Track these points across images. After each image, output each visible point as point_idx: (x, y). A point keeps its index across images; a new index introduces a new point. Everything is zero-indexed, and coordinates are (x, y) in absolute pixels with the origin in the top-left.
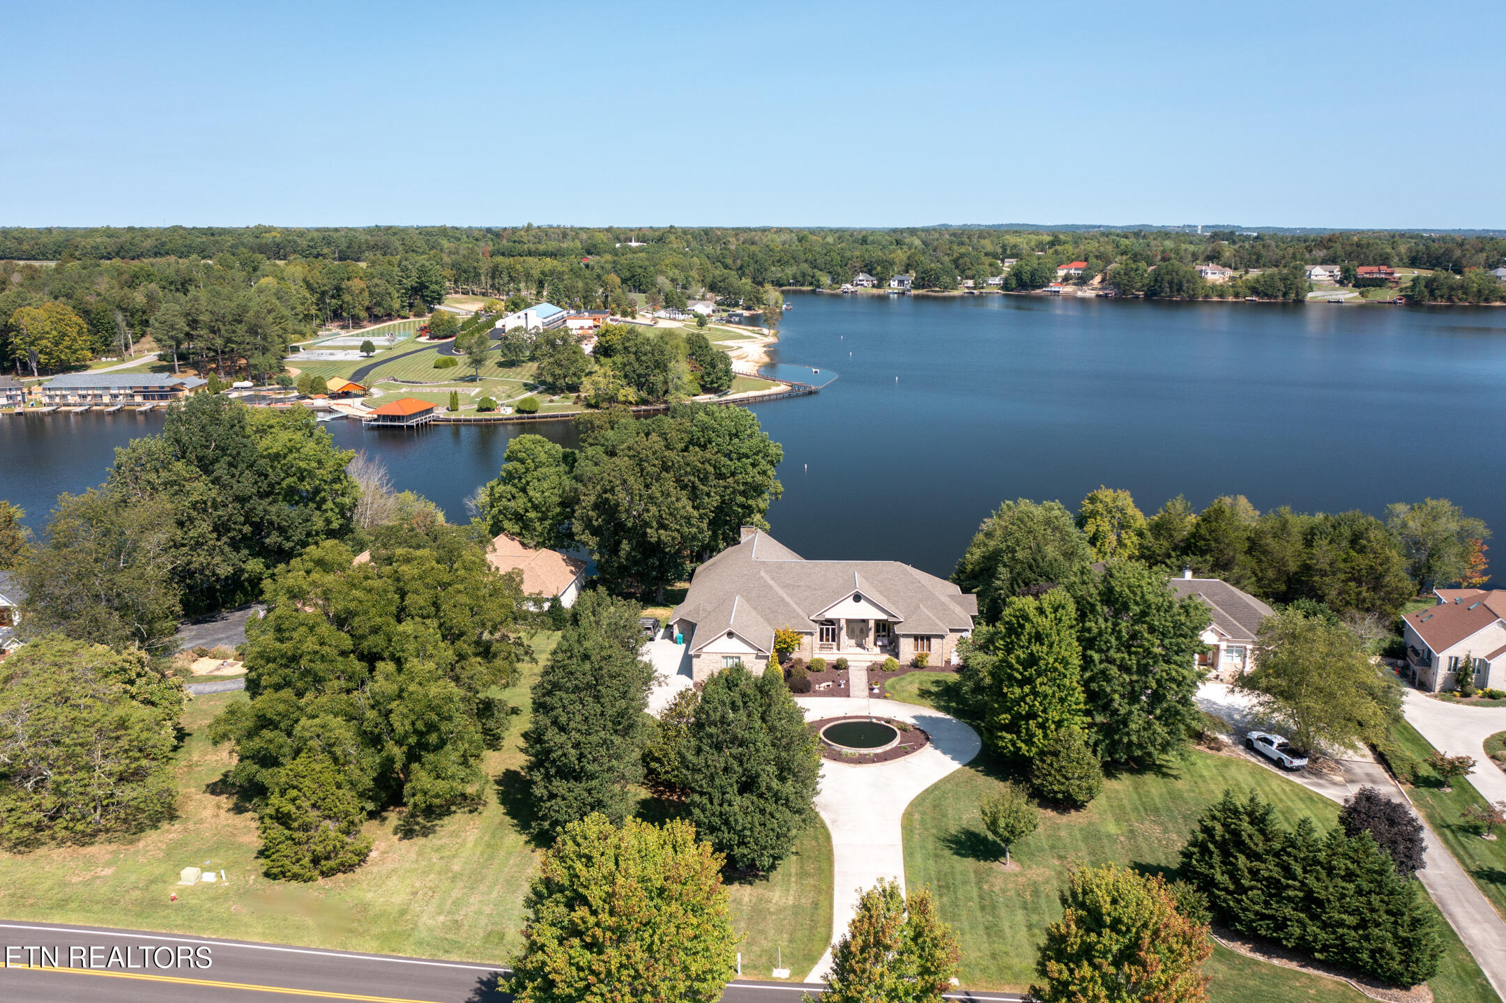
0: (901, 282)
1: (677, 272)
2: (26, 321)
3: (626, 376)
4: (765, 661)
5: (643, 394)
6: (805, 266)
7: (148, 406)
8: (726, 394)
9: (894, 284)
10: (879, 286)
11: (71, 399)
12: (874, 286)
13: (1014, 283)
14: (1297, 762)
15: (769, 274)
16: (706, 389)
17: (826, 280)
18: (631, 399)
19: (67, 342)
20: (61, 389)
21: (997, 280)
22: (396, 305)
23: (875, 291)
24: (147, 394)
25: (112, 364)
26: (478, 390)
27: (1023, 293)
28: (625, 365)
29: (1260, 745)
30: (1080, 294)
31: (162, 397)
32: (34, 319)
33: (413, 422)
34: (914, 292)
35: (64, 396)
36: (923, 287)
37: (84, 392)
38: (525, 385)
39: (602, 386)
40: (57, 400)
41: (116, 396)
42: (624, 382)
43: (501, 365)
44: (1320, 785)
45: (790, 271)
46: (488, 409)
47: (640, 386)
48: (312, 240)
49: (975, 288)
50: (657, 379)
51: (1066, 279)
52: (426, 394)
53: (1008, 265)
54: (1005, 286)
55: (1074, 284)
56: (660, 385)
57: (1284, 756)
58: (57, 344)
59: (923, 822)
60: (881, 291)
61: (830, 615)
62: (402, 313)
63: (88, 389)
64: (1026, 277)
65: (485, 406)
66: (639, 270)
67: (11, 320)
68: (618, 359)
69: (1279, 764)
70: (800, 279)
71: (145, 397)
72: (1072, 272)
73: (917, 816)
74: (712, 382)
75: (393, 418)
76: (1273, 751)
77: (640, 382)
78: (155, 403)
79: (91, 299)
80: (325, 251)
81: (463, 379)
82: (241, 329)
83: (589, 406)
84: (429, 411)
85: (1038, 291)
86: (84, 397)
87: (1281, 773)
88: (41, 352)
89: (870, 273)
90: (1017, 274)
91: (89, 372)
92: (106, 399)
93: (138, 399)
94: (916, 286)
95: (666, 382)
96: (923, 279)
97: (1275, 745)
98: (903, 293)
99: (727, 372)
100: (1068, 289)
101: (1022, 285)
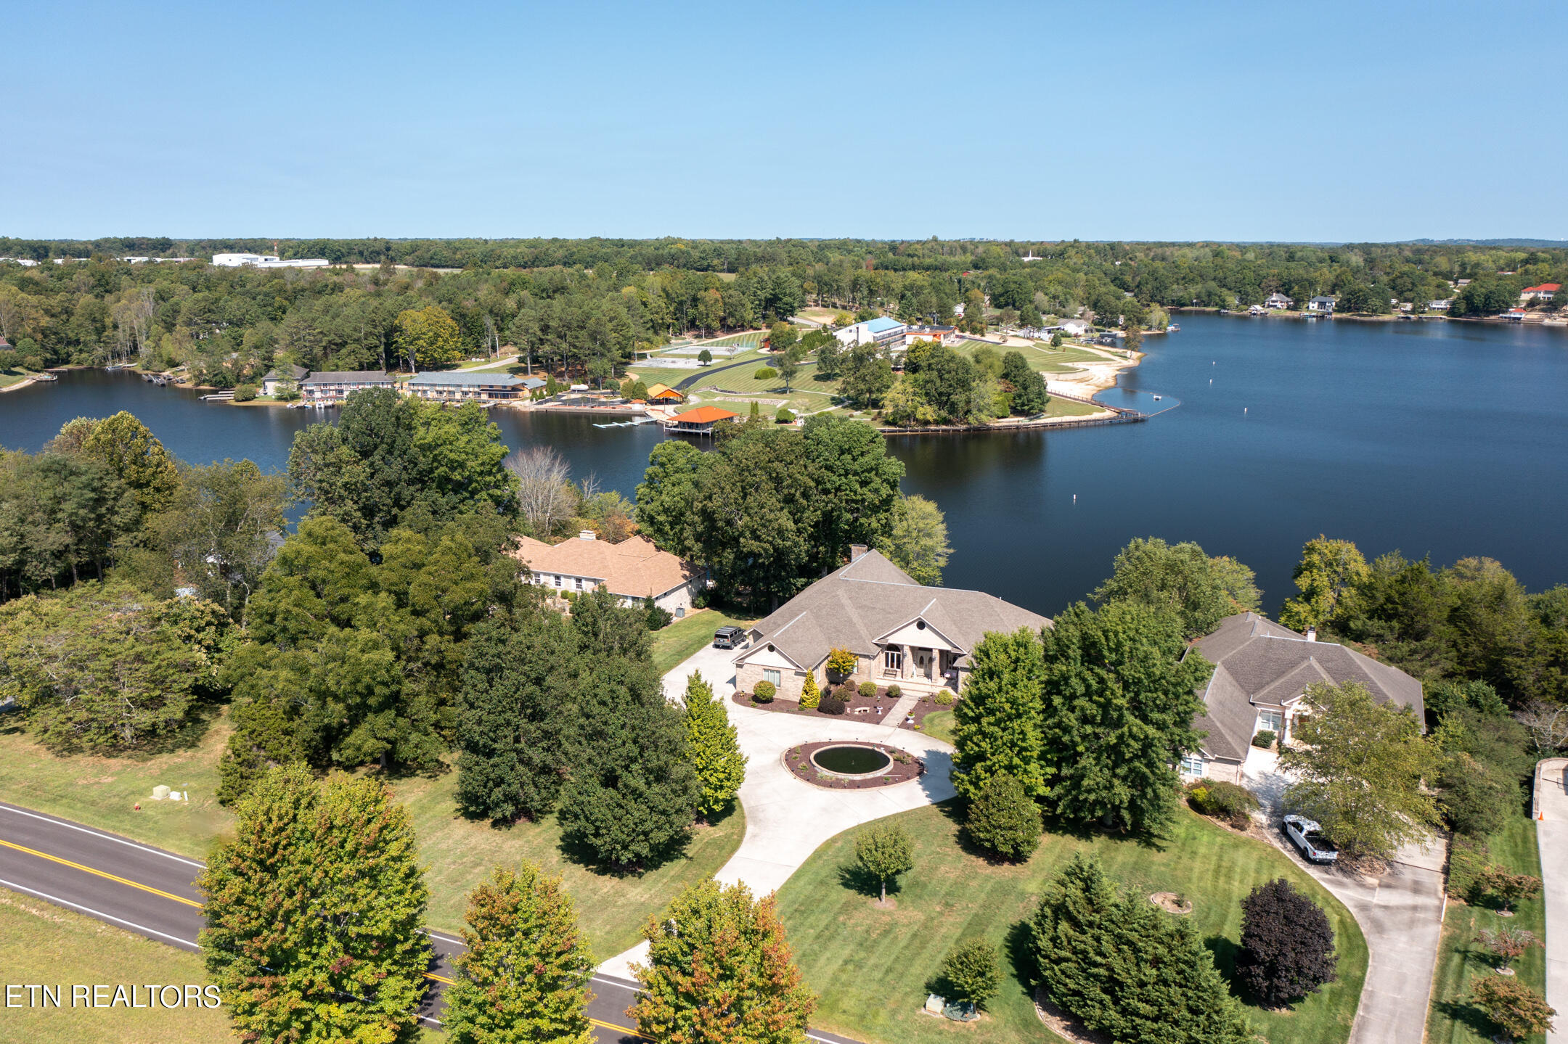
0: (1322, 304)
1: (1060, 288)
2: (407, 324)
3: (927, 394)
4: (804, 679)
5: (944, 413)
6: (1212, 285)
7: (492, 403)
8: (1038, 418)
9: (1314, 306)
10: (1295, 308)
11: (430, 395)
12: (1288, 308)
13: (1462, 307)
14: (1321, 855)
15: (1169, 292)
16: (1016, 412)
17: (1233, 300)
18: (929, 417)
19: (440, 343)
21: (1443, 304)
22: (749, 315)
23: (1290, 314)
24: (492, 392)
25: (478, 364)
26: (785, 402)
27: (1474, 319)
28: (927, 382)
29: (1291, 829)
30: (1547, 322)
31: (505, 396)
32: (414, 321)
34: (1335, 316)
35: (425, 392)
36: (1349, 310)
37: (440, 389)
38: (833, 399)
39: (901, 403)
40: (419, 394)
41: (466, 393)
42: (924, 400)
43: (817, 378)
44: (1340, 884)
45: (1194, 290)
46: (786, 422)
47: (941, 405)
48: (704, 251)
49: (1413, 311)
50: (959, 398)
51: (1532, 304)
52: (735, 404)
53: (1458, 288)
54: (1452, 312)
55: (1542, 310)
56: (961, 405)
57: (1309, 846)
58: (432, 344)
59: (840, 850)
60: (1296, 314)
61: (892, 640)
62: (755, 324)
63: (443, 385)
64: (1478, 301)
65: (782, 418)
66: (1013, 286)
67: (398, 322)
68: (921, 376)
69: (1303, 854)
70: (1205, 299)
71: (490, 396)
72: (1541, 295)
73: (839, 844)
74: (1023, 404)
75: (691, 425)
76: (1301, 838)
77: (942, 400)
78: (498, 401)
79: (469, 304)
80: (716, 262)
81: (775, 391)
82: (583, 334)
83: (887, 423)
84: (729, 419)
85: (1493, 317)
86: (441, 393)
87: (1301, 865)
88: (418, 351)
89: (1286, 294)
90: (1468, 297)
91: (458, 371)
92: (458, 396)
93: (484, 397)
94: (1340, 309)
95: (968, 402)
96: (1349, 301)
97: (1304, 832)
98: (1322, 317)
99: (1040, 395)
100: (1534, 316)
101: (1473, 309)
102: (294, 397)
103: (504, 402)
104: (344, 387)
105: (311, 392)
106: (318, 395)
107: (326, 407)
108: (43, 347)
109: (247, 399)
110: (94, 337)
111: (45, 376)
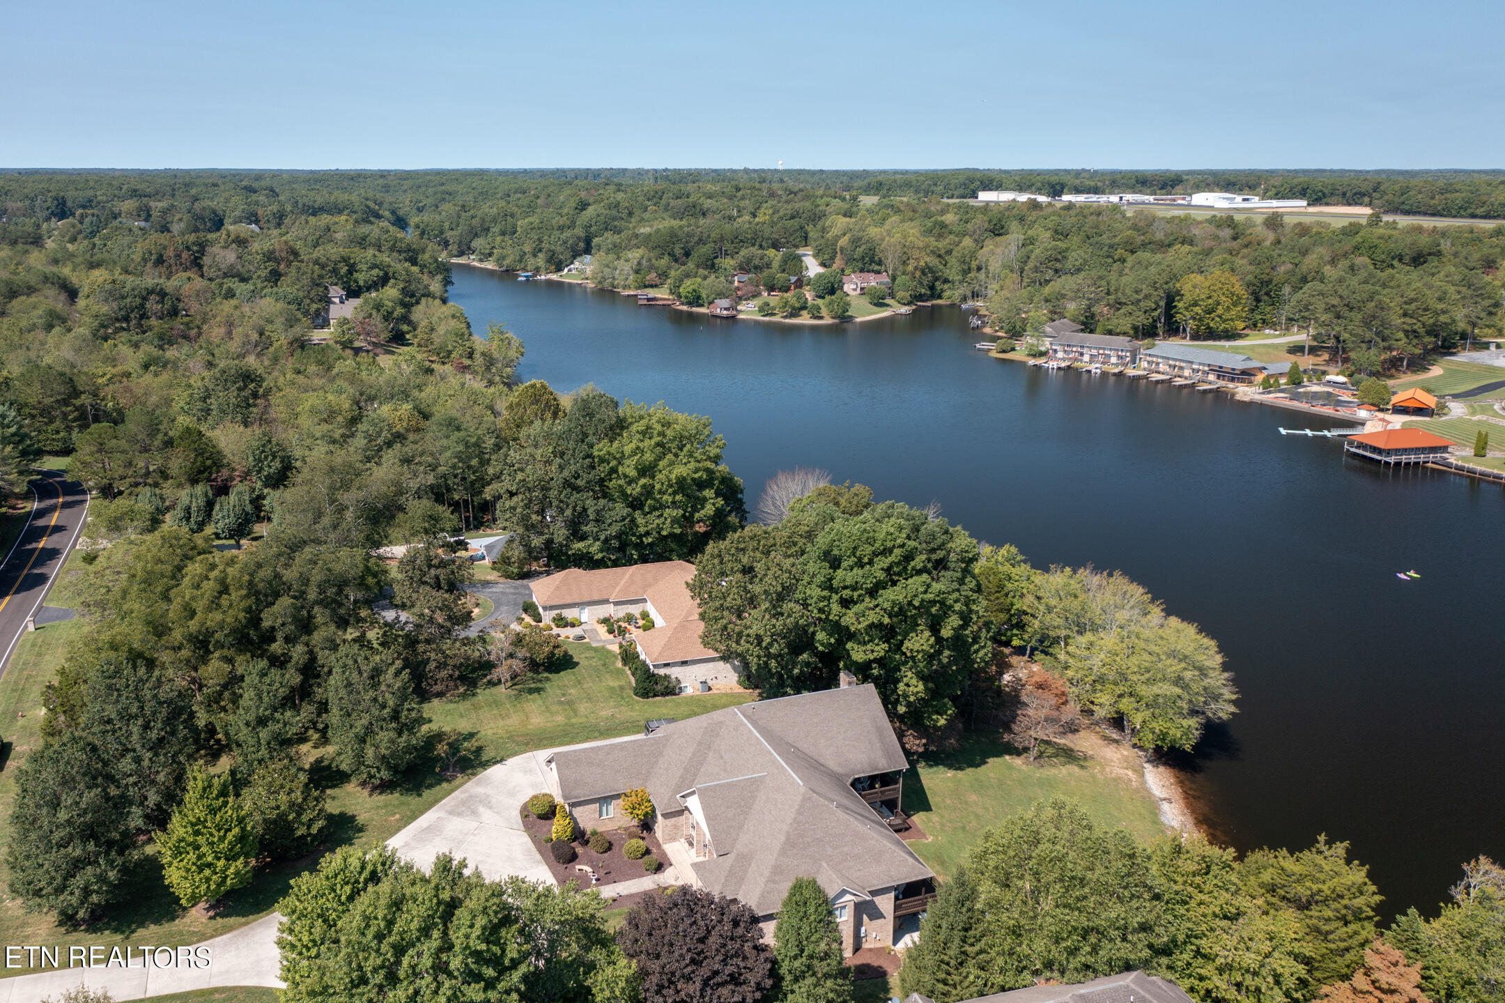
7: (1216, 385)
11: (1162, 367)
19: (1220, 311)
20: (1157, 356)
24: (1221, 372)
25: (1268, 336)
31: (1233, 380)
32: (1194, 286)
33: (1392, 460)
35: (1158, 364)
37: (1172, 363)
40: (1153, 366)
41: (1196, 371)
58: (1210, 312)
63: (1176, 360)
67: (1178, 285)
71: (1219, 377)
78: (1223, 383)
84: (1444, 449)
86: (1172, 367)
88: (1193, 317)
92: (1187, 373)
93: (1212, 377)
102: (1042, 354)
103: (1231, 385)
104: (1085, 351)
105: (1055, 351)
106: (1060, 355)
107: (1059, 369)
108: (921, 283)
109: (1004, 351)
110: (960, 277)
111: (904, 310)
